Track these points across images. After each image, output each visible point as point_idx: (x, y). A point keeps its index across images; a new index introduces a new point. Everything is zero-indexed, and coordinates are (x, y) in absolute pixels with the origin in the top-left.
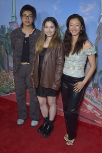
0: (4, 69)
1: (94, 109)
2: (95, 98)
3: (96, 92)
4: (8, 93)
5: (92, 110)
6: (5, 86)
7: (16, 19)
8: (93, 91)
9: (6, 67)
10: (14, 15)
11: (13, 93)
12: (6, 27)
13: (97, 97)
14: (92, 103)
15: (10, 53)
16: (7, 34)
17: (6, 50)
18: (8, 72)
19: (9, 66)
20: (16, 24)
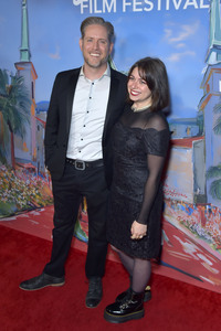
0: (4, 162)
1: (199, 252)
2: (199, 228)
3: (202, 213)
4: (12, 215)
5: (195, 254)
6: (6, 200)
7: (30, 56)
8: (196, 212)
9: (9, 159)
10: (25, 47)
11: (24, 215)
12: (9, 73)
13: (204, 225)
14: (194, 237)
15: (17, 128)
16: (12, 89)
17: (9, 123)
18: (14, 169)
19: (16, 156)
20: (29, 67)
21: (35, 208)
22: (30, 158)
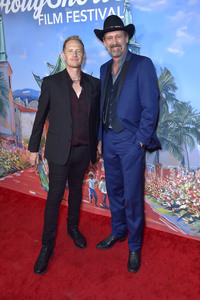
7: (6, 57)
10: (3, 50)
11: (9, 176)
20: (6, 65)
21: (16, 171)
22: (10, 133)
